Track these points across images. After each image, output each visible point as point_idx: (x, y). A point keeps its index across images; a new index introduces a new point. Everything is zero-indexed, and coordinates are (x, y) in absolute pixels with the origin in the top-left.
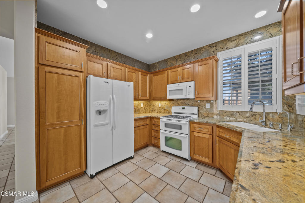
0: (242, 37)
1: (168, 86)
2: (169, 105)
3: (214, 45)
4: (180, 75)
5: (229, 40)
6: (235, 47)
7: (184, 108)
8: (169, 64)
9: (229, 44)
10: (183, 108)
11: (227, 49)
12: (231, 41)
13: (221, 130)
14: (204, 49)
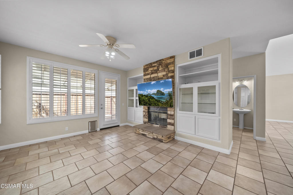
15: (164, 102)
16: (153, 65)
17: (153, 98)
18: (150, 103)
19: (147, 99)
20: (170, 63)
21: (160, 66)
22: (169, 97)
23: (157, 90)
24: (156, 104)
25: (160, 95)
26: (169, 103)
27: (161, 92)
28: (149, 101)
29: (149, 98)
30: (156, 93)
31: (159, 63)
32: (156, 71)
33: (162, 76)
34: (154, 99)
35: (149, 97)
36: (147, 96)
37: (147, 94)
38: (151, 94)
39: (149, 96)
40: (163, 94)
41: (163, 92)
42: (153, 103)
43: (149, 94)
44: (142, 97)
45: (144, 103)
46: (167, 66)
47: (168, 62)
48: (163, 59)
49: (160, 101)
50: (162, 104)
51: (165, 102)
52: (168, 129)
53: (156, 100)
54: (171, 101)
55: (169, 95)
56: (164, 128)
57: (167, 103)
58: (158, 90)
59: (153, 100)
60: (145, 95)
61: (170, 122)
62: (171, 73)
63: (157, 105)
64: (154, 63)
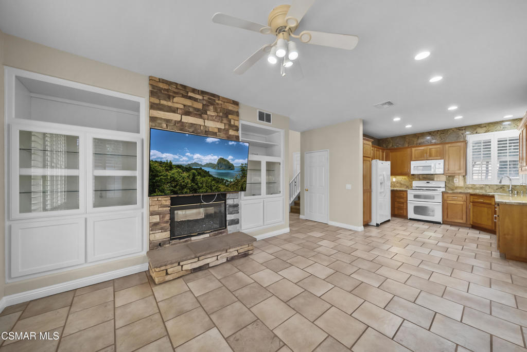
0: (491, 125)
1: (412, 162)
2: (407, 179)
3: (463, 129)
4: (427, 153)
5: (479, 126)
6: (485, 132)
7: (429, 182)
8: (407, 140)
9: (479, 130)
10: (427, 182)
11: (476, 133)
12: (481, 127)
13: (476, 197)
14: (451, 131)
15: (231, 182)
16: (190, 94)
17: (207, 173)
18: (196, 186)
19: (188, 177)
20: (231, 110)
21: (211, 108)
22: (241, 173)
23: (220, 157)
24: (214, 188)
25: (225, 169)
26: (240, 184)
27: (228, 162)
28: (193, 180)
29: (194, 174)
30: (216, 163)
31: (209, 99)
32: (200, 113)
33: (216, 131)
34: (210, 176)
35: (193, 171)
36: (187, 169)
37: (189, 163)
38: (201, 165)
39: (196, 169)
40: (231, 167)
41: (231, 162)
42: (204, 185)
43: (196, 164)
44: (167, 170)
45: (175, 187)
46: (227, 113)
47: (230, 109)
48: (219, 97)
49: (223, 180)
50: (227, 186)
51: (233, 183)
52: (229, 233)
53: (214, 179)
54: (243, 180)
55: (242, 171)
56: (220, 235)
57: (236, 184)
58: (223, 159)
59: (206, 178)
60: (179, 166)
61: (233, 218)
62: (234, 130)
63: (216, 189)
64: (194, 91)
